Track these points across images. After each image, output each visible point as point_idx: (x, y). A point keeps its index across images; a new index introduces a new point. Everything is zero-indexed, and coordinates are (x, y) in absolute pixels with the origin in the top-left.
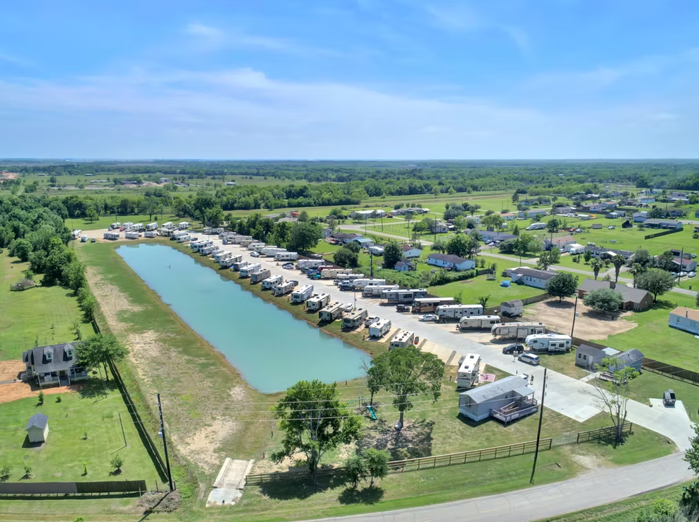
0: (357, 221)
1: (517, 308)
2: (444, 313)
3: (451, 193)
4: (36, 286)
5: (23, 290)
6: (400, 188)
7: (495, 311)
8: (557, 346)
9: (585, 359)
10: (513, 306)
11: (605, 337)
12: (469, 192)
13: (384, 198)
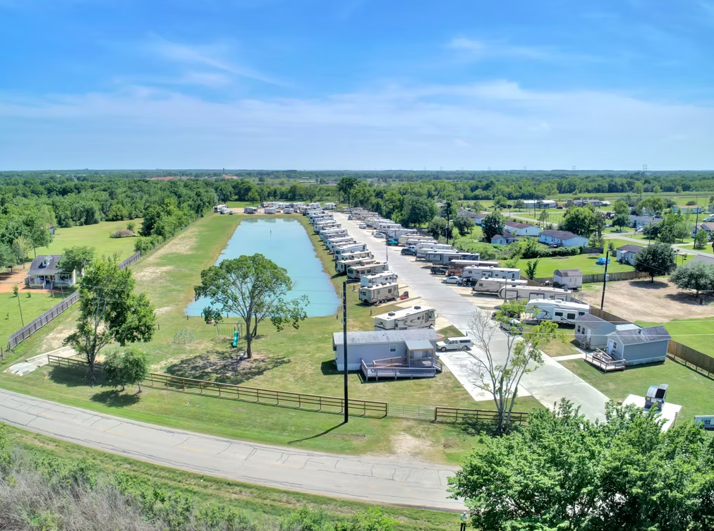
0: (517, 209)
1: (573, 280)
2: (470, 275)
3: (656, 192)
4: (134, 236)
5: (120, 237)
6: (599, 185)
7: (547, 282)
8: (565, 316)
9: (583, 333)
10: (566, 275)
11: (666, 321)
12: (677, 191)
13: (576, 194)
